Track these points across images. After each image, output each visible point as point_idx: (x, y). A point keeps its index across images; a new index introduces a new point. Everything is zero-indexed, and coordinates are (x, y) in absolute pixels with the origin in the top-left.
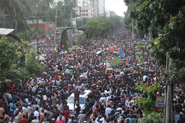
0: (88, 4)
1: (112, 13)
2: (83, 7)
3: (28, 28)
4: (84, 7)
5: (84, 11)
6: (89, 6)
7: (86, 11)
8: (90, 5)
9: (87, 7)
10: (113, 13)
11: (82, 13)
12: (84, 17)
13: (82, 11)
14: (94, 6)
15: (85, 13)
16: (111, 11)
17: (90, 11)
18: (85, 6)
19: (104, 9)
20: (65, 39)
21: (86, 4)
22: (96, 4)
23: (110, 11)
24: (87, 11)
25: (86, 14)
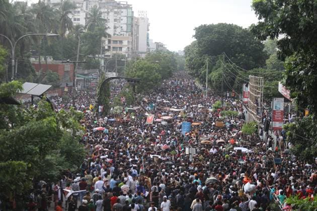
0: (122, 29)
1: (159, 45)
2: (114, 34)
3: (33, 71)
4: (116, 36)
5: (115, 42)
6: (125, 33)
7: (118, 42)
8: (127, 32)
9: (121, 35)
10: (162, 46)
11: (112, 45)
12: (115, 52)
13: (112, 42)
14: (132, 34)
15: (118, 45)
16: (158, 43)
17: (125, 43)
18: (117, 33)
19: (148, 38)
20: (105, 96)
21: (118, 30)
22: (135, 30)
23: (156, 43)
24: (121, 42)
25: (120, 47)
